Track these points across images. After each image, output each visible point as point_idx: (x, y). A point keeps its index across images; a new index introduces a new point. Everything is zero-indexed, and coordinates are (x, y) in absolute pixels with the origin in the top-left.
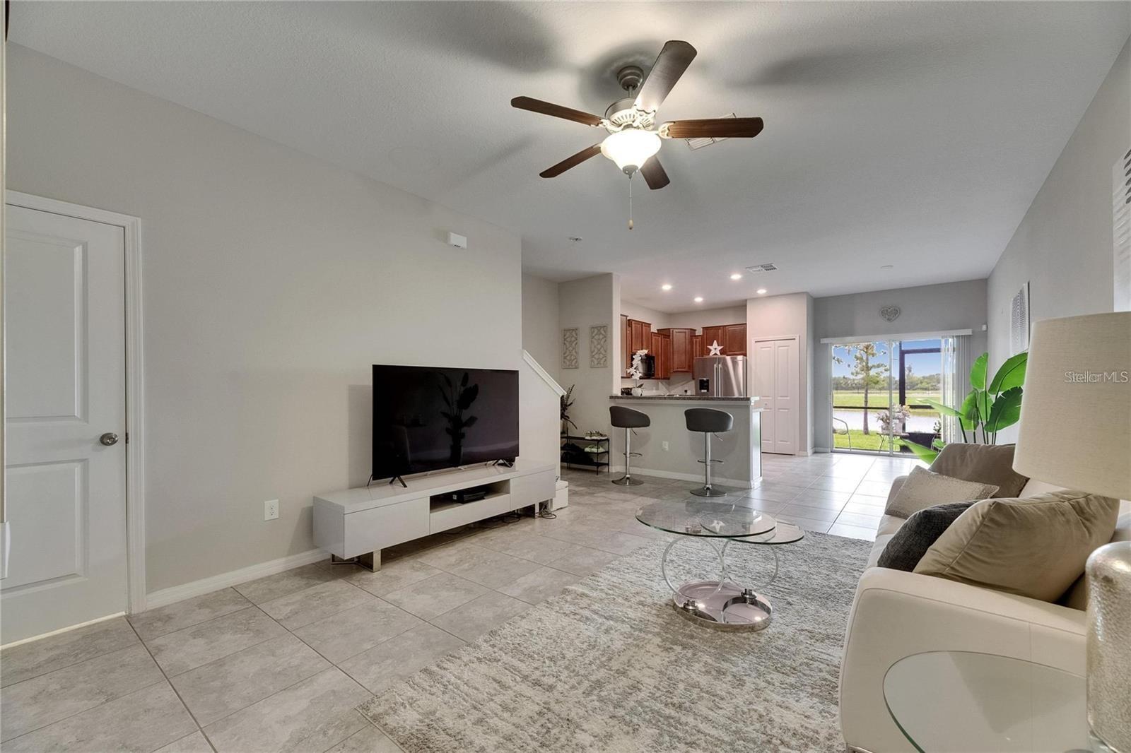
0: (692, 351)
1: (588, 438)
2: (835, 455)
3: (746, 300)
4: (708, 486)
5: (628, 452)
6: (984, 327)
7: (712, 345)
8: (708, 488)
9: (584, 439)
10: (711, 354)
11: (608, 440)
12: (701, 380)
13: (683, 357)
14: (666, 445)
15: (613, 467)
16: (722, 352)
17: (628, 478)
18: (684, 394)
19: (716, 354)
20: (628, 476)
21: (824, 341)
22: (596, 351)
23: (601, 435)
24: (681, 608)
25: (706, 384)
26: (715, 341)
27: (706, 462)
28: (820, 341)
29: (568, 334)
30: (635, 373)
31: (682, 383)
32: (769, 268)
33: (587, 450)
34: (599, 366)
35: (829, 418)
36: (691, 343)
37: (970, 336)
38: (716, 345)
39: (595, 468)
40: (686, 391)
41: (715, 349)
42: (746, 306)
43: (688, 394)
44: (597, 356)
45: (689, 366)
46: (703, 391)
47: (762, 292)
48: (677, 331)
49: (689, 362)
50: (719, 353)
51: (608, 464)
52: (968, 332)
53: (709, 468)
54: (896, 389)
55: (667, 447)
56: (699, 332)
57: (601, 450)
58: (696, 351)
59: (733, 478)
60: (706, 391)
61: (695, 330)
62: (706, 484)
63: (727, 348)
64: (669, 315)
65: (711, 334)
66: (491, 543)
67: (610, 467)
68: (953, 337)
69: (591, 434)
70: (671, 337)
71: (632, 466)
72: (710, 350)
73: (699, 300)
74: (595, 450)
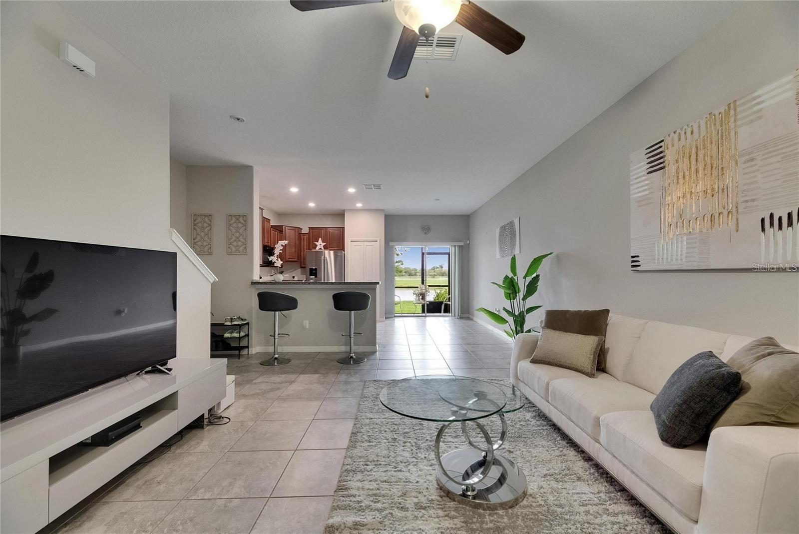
0: (301, 245)
1: (228, 323)
2: (397, 320)
3: (344, 211)
4: (352, 355)
5: (277, 333)
6: (468, 242)
7: (318, 242)
8: (352, 357)
9: (222, 325)
10: (317, 248)
11: (248, 324)
12: (310, 269)
13: (293, 250)
14: (307, 324)
15: (253, 349)
16: (325, 248)
17: (276, 358)
18: (292, 279)
19: (321, 249)
20: (276, 356)
21: (391, 244)
22: (234, 238)
23: (242, 320)
24: (460, 495)
25: (314, 272)
26: (320, 239)
27: (350, 336)
28: (389, 244)
29: (199, 219)
30: (276, 261)
31: (291, 270)
32: (378, 187)
33: (227, 335)
34: (237, 252)
35: (393, 295)
36: (300, 239)
37: (462, 246)
38: (321, 242)
39: (237, 352)
40: (294, 277)
41: (320, 244)
42: (344, 215)
43: (295, 279)
44: (235, 244)
45: (298, 257)
46: (311, 277)
47: (359, 205)
48: (288, 228)
49: (298, 254)
50: (323, 248)
51: (248, 347)
52: (462, 244)
53: (352, 339)
54: (420, 276)
55: (307, 327)
56: (305, 230)
57: (242, 334)
58: (304, 246)
59: (363, 345)
60: (314, 277)
61: (302, 229)
62: (350, 353)
63: (328, 245)
64: (280, 215)
65: (315, 233)
66: (162, 488)
67: (249, 349)
68: (455, 246)
69: (232, 320)
70: (284, 233)
71: (280, 346)
72: (316, 246)
73: (312, 205)
74: (236, 335)
